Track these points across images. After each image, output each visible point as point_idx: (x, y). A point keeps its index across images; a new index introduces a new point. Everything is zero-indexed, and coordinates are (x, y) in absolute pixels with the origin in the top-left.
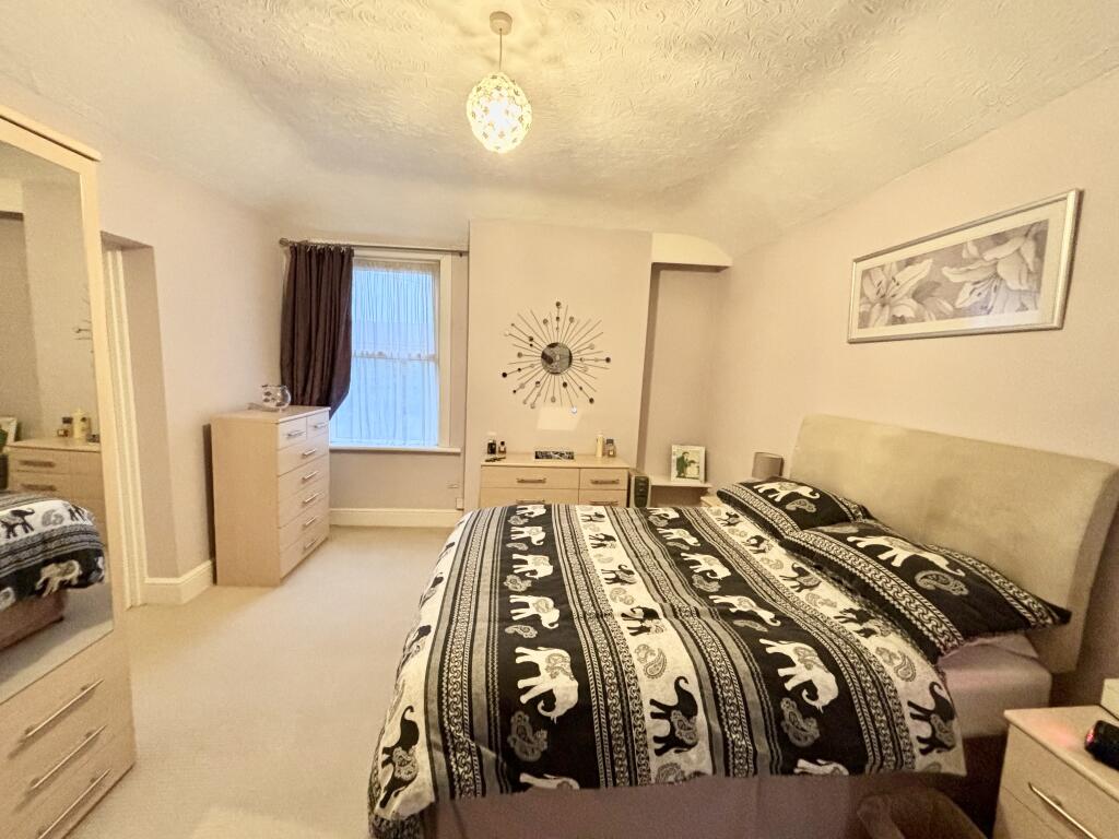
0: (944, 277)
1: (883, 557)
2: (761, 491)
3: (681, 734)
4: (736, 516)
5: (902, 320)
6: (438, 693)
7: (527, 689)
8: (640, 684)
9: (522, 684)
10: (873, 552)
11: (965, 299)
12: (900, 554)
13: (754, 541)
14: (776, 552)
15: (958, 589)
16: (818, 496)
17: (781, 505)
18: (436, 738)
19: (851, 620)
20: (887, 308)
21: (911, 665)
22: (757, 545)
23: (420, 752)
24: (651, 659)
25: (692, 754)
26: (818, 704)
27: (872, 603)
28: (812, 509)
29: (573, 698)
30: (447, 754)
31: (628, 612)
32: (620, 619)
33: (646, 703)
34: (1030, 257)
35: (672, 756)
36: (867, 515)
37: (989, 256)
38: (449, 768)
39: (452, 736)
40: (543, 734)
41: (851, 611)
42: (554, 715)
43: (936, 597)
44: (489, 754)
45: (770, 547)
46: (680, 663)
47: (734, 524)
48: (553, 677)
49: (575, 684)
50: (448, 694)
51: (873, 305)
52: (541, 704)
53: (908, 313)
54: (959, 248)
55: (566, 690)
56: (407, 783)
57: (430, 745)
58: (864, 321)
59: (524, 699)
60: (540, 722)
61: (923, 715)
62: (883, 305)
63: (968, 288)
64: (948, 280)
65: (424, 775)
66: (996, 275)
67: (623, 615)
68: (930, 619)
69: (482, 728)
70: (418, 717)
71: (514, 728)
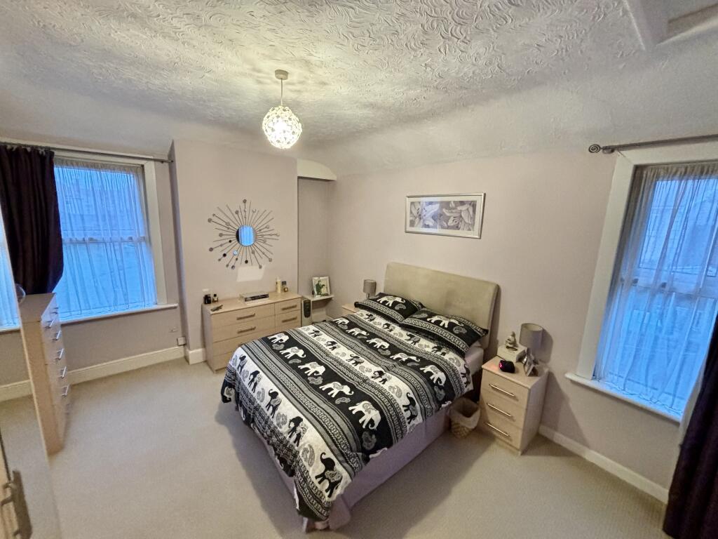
0: (443, 213)
1: (441, 324)
2: (381, 302)
3: (414, 413)
4: (371, 315)
5: (428, 226)
6: (332, 442)
7: (363, 422)
8: (397, 401)
9: (361, 421)
10: (437, 323)
11: (451, 223)
12: (446, 322)
13: (386, 326)
14: (397, 329)
15: (464, 331)
16: (404, 301)
17: (393, 307)
18: (341, 459)
19: (437, 351)
20: (422, 220)
21: (459, 362)
22: (388, 328)
23: (338, 467)
24: (396, 390)
25: (417, 418)
26: (442, 384)
27: (442, 343)
28: (404, 307)
29: (379, 418)
30: (347, 462)
31: (373, 375)
32: (372, 380)
33: (402, 408)
34: (471, 213)
35: (413, 422)
36: (423, 306)
37: (459, 208)
38: (351, 466)
39: (347, 454)
40: (374, 436)
41: (435, 347)
42: (375, 427)
43: (459, 335)
44: (360, 454)
45: (394, 328)
46: (405, 388)
47: (373, 320)
48: (369, 413)
49: (378, 412)
50: (337, 440)
51: (416, 218)
52: (370, 425)
53: (431, 224)
54: (448, 203)
55: (375, 415)
56: (340, 481)
57: (340, 462)
58: (412, 224)
59: (364, 427)
60: (372, 432)
61: (464, 375)
62: (420, 219)
63: (452, 218)
64: (445, 215)
65: (345, 474)
66: (461, 216)
67: (372, 377)
68: (460, 344)
69: (354, 446)
70: (329, 455)
71: (364, 440)
